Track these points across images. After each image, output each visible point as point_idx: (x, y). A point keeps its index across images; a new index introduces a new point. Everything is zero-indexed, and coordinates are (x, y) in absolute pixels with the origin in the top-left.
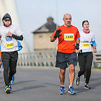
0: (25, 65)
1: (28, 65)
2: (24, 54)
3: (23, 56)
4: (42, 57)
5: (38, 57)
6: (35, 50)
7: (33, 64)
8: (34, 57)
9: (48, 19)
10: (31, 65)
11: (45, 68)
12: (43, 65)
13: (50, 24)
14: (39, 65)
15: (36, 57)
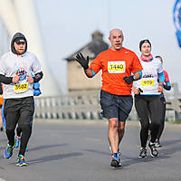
0: (52, 117)
1: (58, 117)
2: (50, 97)
3: (48, 101)
4: (83, 103)
5: (75, 103)
6: (70, 90)
7: (67, 116)
8: (69, 104)
9: (93, 36)
10: (64, 117)
11: (88, 122)
12: (85, 117)
13: (98, 43)
14: (77, 117)
15: (72, 104)
